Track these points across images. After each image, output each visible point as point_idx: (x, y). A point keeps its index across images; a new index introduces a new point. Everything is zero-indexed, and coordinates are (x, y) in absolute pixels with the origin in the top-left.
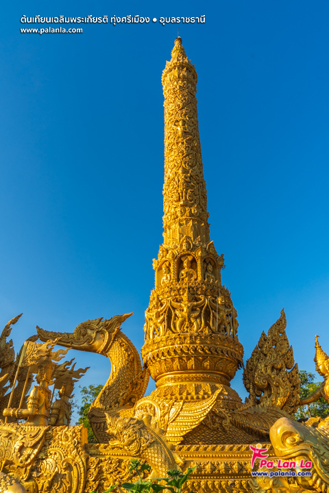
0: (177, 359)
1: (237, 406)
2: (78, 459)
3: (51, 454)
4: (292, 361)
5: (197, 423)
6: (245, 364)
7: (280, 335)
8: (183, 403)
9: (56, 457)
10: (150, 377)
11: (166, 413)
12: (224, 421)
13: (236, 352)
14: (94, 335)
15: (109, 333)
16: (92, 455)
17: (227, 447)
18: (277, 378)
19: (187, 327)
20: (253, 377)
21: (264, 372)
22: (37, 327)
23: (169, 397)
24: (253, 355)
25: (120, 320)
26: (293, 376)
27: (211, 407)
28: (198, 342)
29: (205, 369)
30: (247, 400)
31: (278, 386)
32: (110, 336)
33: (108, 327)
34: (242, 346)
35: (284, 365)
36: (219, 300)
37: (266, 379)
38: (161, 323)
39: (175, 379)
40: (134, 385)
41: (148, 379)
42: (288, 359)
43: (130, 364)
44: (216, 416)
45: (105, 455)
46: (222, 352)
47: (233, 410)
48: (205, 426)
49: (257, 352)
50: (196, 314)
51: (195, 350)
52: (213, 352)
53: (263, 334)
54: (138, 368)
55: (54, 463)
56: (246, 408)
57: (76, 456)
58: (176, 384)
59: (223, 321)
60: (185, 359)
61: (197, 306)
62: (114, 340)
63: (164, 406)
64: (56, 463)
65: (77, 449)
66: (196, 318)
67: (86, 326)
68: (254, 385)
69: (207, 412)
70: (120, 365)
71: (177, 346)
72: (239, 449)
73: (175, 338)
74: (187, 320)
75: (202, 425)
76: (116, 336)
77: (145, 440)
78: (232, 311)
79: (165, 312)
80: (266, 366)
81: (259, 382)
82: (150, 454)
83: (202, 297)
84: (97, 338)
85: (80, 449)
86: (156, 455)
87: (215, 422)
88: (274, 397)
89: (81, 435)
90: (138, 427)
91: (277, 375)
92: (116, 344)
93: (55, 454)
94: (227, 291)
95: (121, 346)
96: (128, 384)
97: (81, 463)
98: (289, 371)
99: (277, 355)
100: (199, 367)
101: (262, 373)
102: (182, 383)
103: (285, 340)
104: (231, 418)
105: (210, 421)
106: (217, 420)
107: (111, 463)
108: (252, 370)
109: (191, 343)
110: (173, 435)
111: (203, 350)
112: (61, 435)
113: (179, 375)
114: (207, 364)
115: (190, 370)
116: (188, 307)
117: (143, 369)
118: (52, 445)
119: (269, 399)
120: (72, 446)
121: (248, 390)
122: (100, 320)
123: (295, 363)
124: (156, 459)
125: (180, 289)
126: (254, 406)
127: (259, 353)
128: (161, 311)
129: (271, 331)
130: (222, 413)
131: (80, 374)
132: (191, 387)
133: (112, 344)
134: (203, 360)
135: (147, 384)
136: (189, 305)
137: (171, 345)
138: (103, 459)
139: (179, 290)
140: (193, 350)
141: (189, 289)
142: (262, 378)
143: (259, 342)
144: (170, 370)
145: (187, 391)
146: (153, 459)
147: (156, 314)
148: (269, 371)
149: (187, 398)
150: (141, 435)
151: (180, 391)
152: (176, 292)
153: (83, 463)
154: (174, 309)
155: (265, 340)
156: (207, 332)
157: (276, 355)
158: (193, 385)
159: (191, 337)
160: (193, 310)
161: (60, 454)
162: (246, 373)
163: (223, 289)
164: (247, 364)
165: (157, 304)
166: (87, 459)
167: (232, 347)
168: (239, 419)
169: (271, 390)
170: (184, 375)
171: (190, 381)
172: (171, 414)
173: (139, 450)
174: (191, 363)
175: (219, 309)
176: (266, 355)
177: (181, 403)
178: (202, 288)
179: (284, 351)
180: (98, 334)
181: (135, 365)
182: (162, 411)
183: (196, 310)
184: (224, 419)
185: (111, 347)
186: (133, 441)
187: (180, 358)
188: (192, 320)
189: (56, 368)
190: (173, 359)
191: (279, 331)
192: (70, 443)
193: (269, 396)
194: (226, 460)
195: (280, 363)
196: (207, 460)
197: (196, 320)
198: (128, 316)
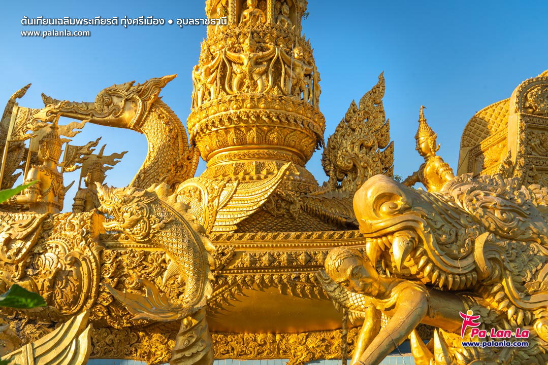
0: (233, 130)
1: (311, 190)
2: (87, 252)
3: (51, 247)
4: (388, 137)
5: (255, 207)
6: (326, 142)
7: (375, 105)
8: (238, 184)
9: (57, 250)
10: (200, 158)
11: (216, 197)
12: (292, 206)
13: (315, 124)
14: (122, 104)
15: (143, 101)
16: (108, 248)
17: (293, 234)
18: (366, 158)
19: (248, 87)
20: (335, 157)
21: (350, 151)
22: (43, 95)
23: (220, 178)
24: (337, 131)
25: (159, 85)
26: (386, 157)
27: (274, 187)
28: (262, 106)
29: (271, 143)
30: (325, 184)
31: (365, 168)
32: (144, 105)
33: (141, 93)
34: (323, 117)
35: (376, 142)
36: (296, 51)
37: (352, 159)
38: (212, 83)
39: (230, 158)
40: (179, 167)
41: (198, 160)
42: (382, 136)
43: (172, 141)
44: (283, 200)
45: (126, 247)
46: (295, 121)
47: (306, 194)
48: (267, 212)
49: (343, 127)
50: (262, 68)
51: (258, 117)
52: (283, 120)
53: (353, 104)
54: (184, 146)
55: (55, 257)
56: (323, 192)
57: (85, 249)
58: (231, 162)
59: (299, 80)
60: (243, 129)
61: (262, 58)
62: (150, 111)
63: (213, 189)
64: (58, 258)
65: (86, 241)
66: (261, 74)
67: (110, 94)
68: (336, 166)
69: (269, 193)
70: (159, 143)
71: (232, 111)
72: (309, 237)
73: (230, 101)
74: (248, 77)
75: (262, 211)
76: (152, 105)
77: (157, 220)
78: (313, 69)
79: (217, 68)
80: (353, 143)
81: (342, 162)
82: (165, 239)
83: (271, 46)
84: (127, 107)
85: (90, 240)
86: (174, 240)
87: (280, 207)
88: (360, 180)
89: (91, 223)
90: (146, 201)
91: (366, 154)
92: (153, 117)
93: (57, 246)
94: (307, 43)
95: (159, 117)
96: (171, 166)
97: (91, 257)
98: (381, 150)
99: (369, 131)
100: (262, 140)
101: (347, 152)
102: (238, 162)
103: (380, 112)
104: (301, 203)
105: (273, 206)
106: (283, 204)
107: (134, 256)
108: (334, 148)
109: (252, 107)
110: (224, 224)
111: (268, 117)
112: (65, 224)
113: (236, 152)
114: (273, 136)
115: (249, 144)
116: (250, 59)
117: (191, 148)
118: (53, 236)
119: (353, 184)
120: (79, 236)
121: (327, 173)
122: (131, 85)
123: (391, 141)
124: (175, 246)
125: (239, 34)
126: (334, 190)
127: (347, 127)
128: (213, 66)
129: (363, 101)
130: (290, 196)
131: (115, 160)
132: (251, 165)
133: (147, 116)
134: (269, 131)
135: (196, 167)
136: (251, 55)
137: (225, 110)
138: (123, 251)
139: (237, 36)
140: (255, 117)
141: (252, 34)
142: (346, 158)
143: (347, 114)
144: (224, 145)
145: (245, 171)
146: (170, 245)
147: (206, 71)
148: (356, 149)
149: (244, 179)
150: (151, 212)
151: (235, 170)
152: (234, 39)
153: (94, 257)
154: (230, 62)
155: (354, 112)
156: (275, 93)
157: (366, 130)
158: (254, 163)
159: (252, 99)
160: (257, 63)
161: (63, 247)
162: (327, 152)
163: (302, 40)
164: (329, 142)
165: (207, 57)
166: (101, 253)
167: (309, 115)
168: (312, 204)
169: (356, 173)
170: (242, 151)
171: (250, 158)
172: (221, 198)
173: (148, 234)
174: (252, 135)
175: (294, 64)
176: (354, 130)
177: (235, 184)
178: (271, 34)
179: (378, 126)
180: (128, 103)
181: (180, 143)
182: (211, 195)
183: (261, 63)
184: (292, 203)
185: (145, 120)
186: (138, 221)
187: (237, 128)
188: (255, 77)
189: (77, 150)
190: (227, 131)
191: (374, 102)
192: (76, 233)
193: (354, 179)
194: (289, 251)
195: (372, 140)
196: (264, 251)
197: (261, 77)
198: (170, 80)
